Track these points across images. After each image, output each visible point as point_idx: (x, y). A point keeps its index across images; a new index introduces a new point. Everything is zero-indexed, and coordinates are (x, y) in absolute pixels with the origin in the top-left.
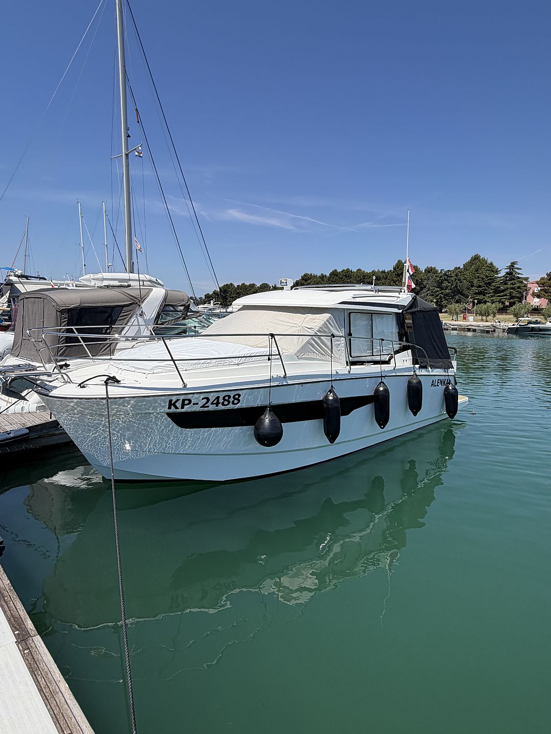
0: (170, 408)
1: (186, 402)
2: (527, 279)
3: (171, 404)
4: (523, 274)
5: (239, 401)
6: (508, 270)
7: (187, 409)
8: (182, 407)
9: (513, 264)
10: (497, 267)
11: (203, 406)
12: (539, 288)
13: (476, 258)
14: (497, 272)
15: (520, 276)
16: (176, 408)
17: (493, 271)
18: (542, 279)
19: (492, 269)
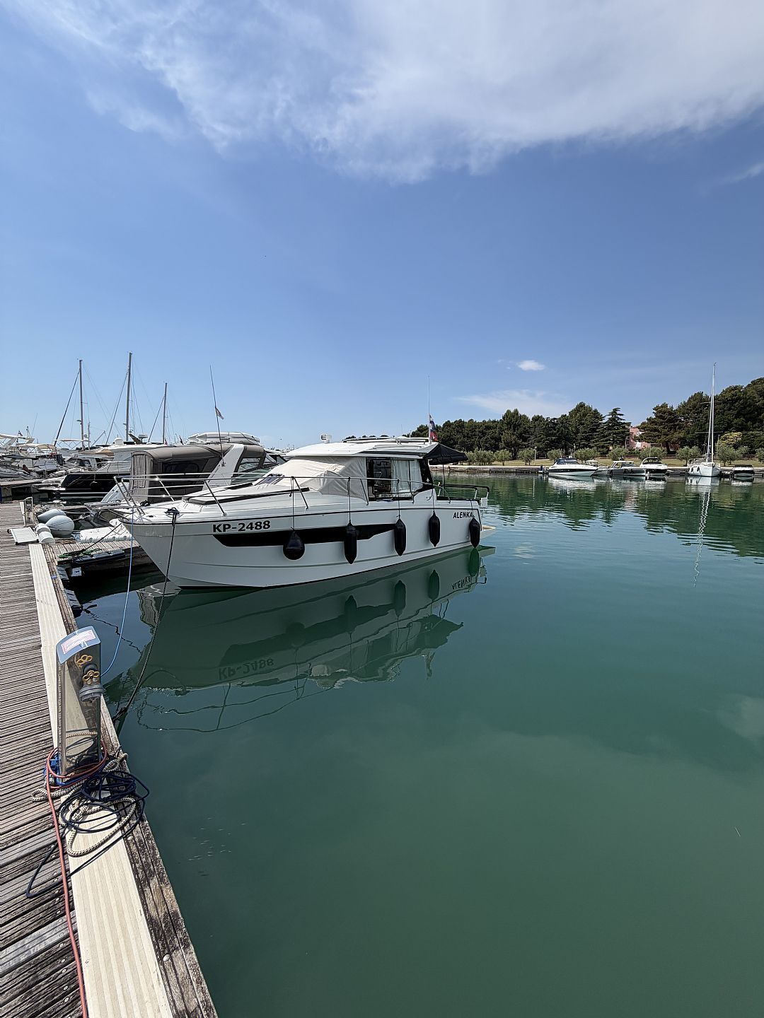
0: (215, 531)
1: (227, 526)
2: (629, 424)
3: (215, 528)
4: (626, 418)
5: (269, 526)
6: (611, 416)
7: (228, 531)
8: (224, 531)
9: (615, 410)
10: (601, 414)
11: (240, 530)
12: (641, 433)
13: (581, 406)
14: (602, 418)
15: (622, 421)
16: (220, 531)
17: (597, 418)
18: (643, 423)
19: (596, 415)
